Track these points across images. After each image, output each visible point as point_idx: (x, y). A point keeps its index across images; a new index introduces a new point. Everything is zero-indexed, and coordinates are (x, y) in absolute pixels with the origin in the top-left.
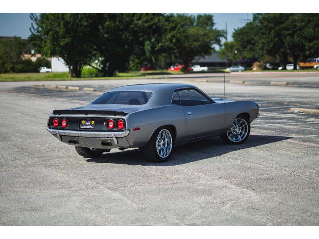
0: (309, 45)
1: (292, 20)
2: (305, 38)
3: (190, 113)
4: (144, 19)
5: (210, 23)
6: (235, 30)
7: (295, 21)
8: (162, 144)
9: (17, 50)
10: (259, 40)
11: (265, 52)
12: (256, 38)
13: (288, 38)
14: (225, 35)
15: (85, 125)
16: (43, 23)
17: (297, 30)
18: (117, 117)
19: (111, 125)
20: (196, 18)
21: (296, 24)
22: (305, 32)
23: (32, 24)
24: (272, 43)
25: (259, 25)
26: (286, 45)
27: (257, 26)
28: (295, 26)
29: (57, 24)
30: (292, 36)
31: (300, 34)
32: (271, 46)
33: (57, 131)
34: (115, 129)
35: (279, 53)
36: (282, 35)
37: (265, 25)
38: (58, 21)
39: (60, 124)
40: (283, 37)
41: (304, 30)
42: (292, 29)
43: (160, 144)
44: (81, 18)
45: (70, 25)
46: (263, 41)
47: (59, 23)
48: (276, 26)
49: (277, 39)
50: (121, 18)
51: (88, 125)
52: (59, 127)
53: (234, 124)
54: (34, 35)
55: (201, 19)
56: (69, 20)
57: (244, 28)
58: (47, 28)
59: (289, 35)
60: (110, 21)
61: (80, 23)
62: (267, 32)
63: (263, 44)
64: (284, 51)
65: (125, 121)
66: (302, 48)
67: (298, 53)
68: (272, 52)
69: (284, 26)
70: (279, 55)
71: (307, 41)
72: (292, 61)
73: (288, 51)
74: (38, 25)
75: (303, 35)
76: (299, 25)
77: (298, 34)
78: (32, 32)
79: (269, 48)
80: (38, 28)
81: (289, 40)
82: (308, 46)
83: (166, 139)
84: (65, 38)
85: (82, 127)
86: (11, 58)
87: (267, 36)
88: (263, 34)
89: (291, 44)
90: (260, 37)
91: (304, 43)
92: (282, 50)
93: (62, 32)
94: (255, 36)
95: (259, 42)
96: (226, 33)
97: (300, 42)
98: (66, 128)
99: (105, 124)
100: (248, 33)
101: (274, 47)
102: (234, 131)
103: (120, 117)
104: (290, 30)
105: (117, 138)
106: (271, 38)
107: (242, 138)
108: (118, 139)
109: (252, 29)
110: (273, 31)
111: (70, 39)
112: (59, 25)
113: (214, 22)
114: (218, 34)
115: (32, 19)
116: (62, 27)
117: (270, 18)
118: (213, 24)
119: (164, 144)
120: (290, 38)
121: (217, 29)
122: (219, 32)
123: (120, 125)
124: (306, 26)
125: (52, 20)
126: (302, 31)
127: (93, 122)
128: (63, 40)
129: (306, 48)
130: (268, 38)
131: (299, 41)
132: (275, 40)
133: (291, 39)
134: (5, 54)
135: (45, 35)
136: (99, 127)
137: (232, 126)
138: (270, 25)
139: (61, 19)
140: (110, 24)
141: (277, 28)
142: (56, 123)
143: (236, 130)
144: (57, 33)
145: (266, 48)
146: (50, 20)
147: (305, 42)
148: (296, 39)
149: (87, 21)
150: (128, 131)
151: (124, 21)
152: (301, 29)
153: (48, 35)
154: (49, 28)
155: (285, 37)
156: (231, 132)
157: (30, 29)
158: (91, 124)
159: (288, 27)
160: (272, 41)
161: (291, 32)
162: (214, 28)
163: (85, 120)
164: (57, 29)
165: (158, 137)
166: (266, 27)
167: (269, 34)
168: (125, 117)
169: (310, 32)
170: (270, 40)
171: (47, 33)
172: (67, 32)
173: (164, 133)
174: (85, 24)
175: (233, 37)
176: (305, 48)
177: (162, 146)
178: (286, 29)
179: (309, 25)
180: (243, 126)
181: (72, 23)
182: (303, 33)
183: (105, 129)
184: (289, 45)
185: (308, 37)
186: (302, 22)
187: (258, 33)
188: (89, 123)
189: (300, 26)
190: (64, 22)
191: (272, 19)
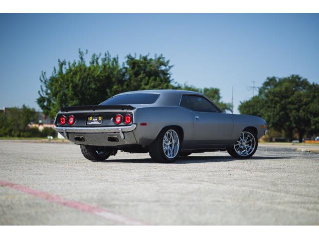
0: (314, 119)
1: (298, 94)
2: (311, 113)
3: (198, 117)
4: (152, 84)
5: (216, 96)
6: (241, 103)
7: (301, 95)
8: (168, 144)
9: (25, 118)
10: (265, 113)
11: (270, 125)
12: (262, 111)
13: (294, 112)
14: (231, 108)
15: (92, 121)
16: (52, 85)
17: (302, 105)
18: (125, 111)
19: (118, 120)
20: (203, 91)
21: (302, 99)
22: (311, 107)
23: (41, 86)
24: (278, 116)
25: (265, 98)
26: (292, 119)
27: (263, 99)
28: (301, 101)
29: (66, 86)
30: (298, 110)
31: (306, 109)
32: (277, 119)
33: (64, 128)
34: (122, 124)
35: (285, 126)
36: (287, 109)
37: (271, 98)
38: (67, 83)
39: (67, 121)
40: (288, 111)
41: (309, 105)
42: (298, 104)
43: (167, 145)
44: (90, 81)
45: (79, 88)
46: (269, 114)
47: (68, 85)
48: (281, 100)
49: (283, 112)
50: (129, 83)
51: (95, 121)
52: (66, 125)
53: (242, 137)
54: (42, 97)
55: (208, 92)
56: (78, 83)
57: (250, 101)
58: (55, 90)
59: (295, 109)
60: (117, 84)
61: (88, 87)
62: (273, 105)
63: (269, 117)
64: (290, 125)
65: (132, 115)
66: (307, 122)
67: (303, 127)
68: (277, 126)
69: (290, 100)
70: (284, 129)
71: (312, 116)
72: (298, 137)
73: (294, 125)
74: (47, 88)
75: (309, 110)
76: (304, 100)
77: (304, 109)
78: (41, 95)
79: (275, 121)
80: (47, 90)
81: (295, 114)
82: (313, 121)
83: (173, 141)
84: (72, 99)
85: (89, 124)
86: (18, 126)
87: (272, 109)
88: (269, 107)
89: (297, 118)
90: (266, 110)
91: (309, 117)
92: (287, 123)
93: (70, 94)
94: (261, 109)
95: (265, 115)
96: (232, 106)
97: (306, 116)
98: (73, 125)
99: (112, 119)
100: (254, 106)
101: (279, 120)
102: (241, 145)
103: (128, 111)
104: (295, 104)
105: (123, 133)
106: (277, 111)
107: (249, 152)
108: (125, 134)
109: (258, 102)
110: (279, 105)
111: (78, 101)
112: (68, 88)
113: (221, 95)
114: (224, 107)
115: (42, 81)
116: (70, 89)
117: (275, 92)
118: (219, 98)
119: (171, 145)
120: (295, 113)
121: (224, 102)
122: (225, 105)
123: (128, 119)
124: (312, 101)
125: (61, 82)
126: (308, 106)
127: (100, 118)
128: (71, 101)
129: (312, 122)
130: (274, 111)
131: (304, 115)
132: (281, 113)
133: (297, 113)
134: (12, 122)
135: (53, 96)
136: (106, 122)
137: (239, 140)
138: (276, 99)
139: (70, 81)
140: (118, 88)
141: (283, 102)
142: (63, 120)
143: (244, 144)
144: (65, 95)
145: (271, 121)
146: (59, 82)
147: (311, 116)
148: (302, 113)
149: (96, 84)
150: (136, 125)
151: (131, 85)
152: (306, 104)
153: (56, 97)
154: (58, 90)
155: (291, 111)
156: (238, 146)
157: (39, 92)
158: (98, 120)
159: (294, 102)
160: (277, 114)
161: (296, 106)
162: (220, 101)
163: (93, 116)
164: (66, 91)
165: (165, 137)
166: (272, 100)
167: (275, 107)
168: (133, 111)
169: (316, 107)
170: (275, 113)
171: (55, 95)
172: (76, 94)
173: (171, 134)
174: (94, 87)
175: (239, 109)
176: (310, 123)
177: (169, 147)
178: (292, 103)
179: (315, 100)
180: (251, 140)
181: (80, 86)
182: (309, 108)
183: (112, 124)
184: (295, 119)
185: (313, 112)
186: (308, 97)
187: (263, 106)
188: (96, 119)
189: (306, 101)
190: (73, 85)
191: (278, 93)
